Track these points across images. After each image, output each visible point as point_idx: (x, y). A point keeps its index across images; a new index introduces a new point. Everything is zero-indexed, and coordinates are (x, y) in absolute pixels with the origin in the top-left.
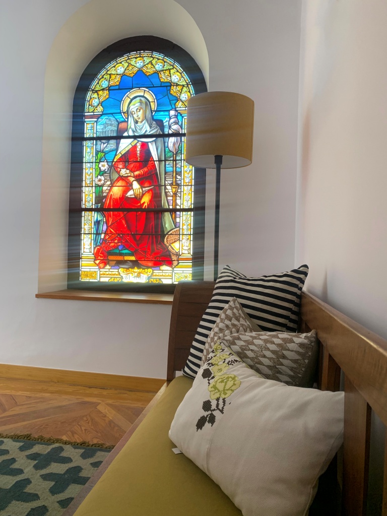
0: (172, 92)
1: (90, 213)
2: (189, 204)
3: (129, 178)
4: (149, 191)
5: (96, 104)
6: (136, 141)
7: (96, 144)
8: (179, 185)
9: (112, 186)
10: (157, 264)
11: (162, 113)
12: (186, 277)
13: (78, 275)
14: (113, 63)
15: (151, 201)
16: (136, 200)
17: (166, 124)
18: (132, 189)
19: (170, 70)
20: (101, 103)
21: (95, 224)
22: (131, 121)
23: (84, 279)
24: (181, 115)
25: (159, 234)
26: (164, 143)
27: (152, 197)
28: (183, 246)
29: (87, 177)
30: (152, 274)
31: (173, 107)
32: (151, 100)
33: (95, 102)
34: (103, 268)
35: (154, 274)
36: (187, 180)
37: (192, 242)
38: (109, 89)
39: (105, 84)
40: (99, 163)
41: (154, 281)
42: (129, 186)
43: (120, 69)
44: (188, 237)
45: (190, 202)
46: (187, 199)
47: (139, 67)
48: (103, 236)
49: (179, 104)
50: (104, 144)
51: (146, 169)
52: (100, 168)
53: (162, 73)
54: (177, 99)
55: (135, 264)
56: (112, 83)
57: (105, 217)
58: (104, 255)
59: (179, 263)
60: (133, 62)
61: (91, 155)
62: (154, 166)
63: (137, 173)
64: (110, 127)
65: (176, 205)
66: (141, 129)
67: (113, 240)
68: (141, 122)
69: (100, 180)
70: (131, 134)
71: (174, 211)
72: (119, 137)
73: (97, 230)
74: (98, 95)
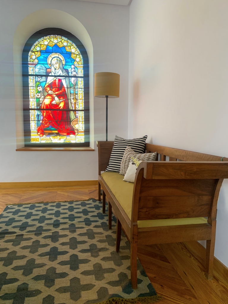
0: (72, 57)
1: (34, 111)
2: (82, 108)
3: (53, 95)
5: (34, 58)
6: (55, 78)
7: (35, 78)
8: (77, 99)
9: (44, 98)
10: (68, 134)
11: (68, 66)
12: (82, 139)
13: (30, 140)
14: (42, 39)
15: (64, 106)
16: (57, 105)
17: (70, 71)
18: (55, 100)
19: (70, 46)
20: (37, 58)
21: (37, 116)
22: (52, 68)
23: (33, 142)
24: (77, 68)
25: (69, 121)
26: (69, 80)
27: (64, 104)
28: (80, 126)
29: (32, 93)
30: (66, 139)
31: (73, 64)
32: (62, 59)
33: (34, 57)
34: (42, 136)
35: (67, 139)
36: (80, 97)
37: (84, 125)
38: (41, 51)
39: (38, 49)
40: (37, 87)
41: (67, 141)
42: (53, 99)
43: (46, 43)
44: (82, 122)
45: (82, 107)
46: (81, 105)
47: (55, 42)
48: (41, 122)
49: (76, 63)
50: (39, 78)
51: (61, 91)
52: (38, 90)
53: (67, 47)
54: (75, 60)
55: (58, 134)
56: (42, 49)
57: (42, 112)
58: (42, 131)
59: (78, 134)
60: (52, 40)
61: (33, 83)
62: (65, 90)
63: (56, 93)
64: (42, 70)
65: (76, 108)
66: (58, 73)
67: (46, 123)
68: (58, 69)
69: (38, 95)
70: (53, 74)
71: (75, 111)
72: (47, 76)
73: (38, 119)
74: (35, 54)
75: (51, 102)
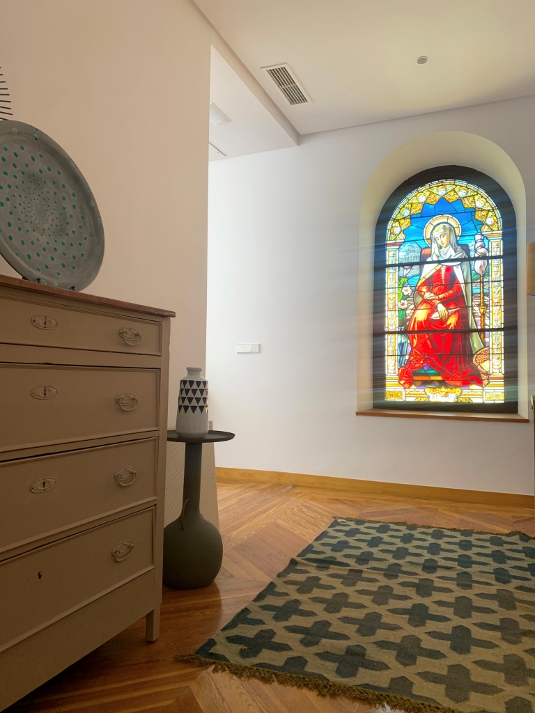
0: (477, 217)
1: (393, 336)
2: (499, 324)
3: (434, 301)
4: (455, 313)
5: (397, 233)
6: (440, 266)
7: (399, 271)
8: (486, 306)
9: (416, 309)
10: (466, 383)
11: (467, 238)
12: (498, 396)
13: (383, 395)
14: (415, 192)
15: (457, 322)
16: (442, 322)
17: (472, 248)
18: (437, 311)
19: (474, 196)
20: (403, 231)
21: (399, 346)
22: (434, 246)
23: (389, 399)
24: (487, 239)
25: (468, 354)
26: (470, 266)
27: (458, 318)
28: (494, 365)
29: (390, 301)
30: (461, 393)
31: (479, 231)
32: (455, 226)
33: (397, 230)
34: (409, 388)
35: (463, 393)
36: (496, 301)
37: (503, 361)
38: (411, 217)
39: (406, 213)
40: (402, 288)
41: (463, 400)
42: (433, 309)
43: (422, 198)
44: (499, 356)
45: (499, 322)
46: (496, 317)
47: (442, 195)
48: (407, 357)
49: (485, 229)
50: (407, 269)
51: (451, 292)
52: (403, 293)
53: (466, 199)
54: (483, 224)
55: (442, 383)
56: (413, 211)
57: (409, 339)
58: (408, 376)
59: (489, 382)
60: (435, 190)
61: (394, 281)
62: (460, 288)
63: (441, 296)
64: (412, 253)
65: (485, 325)
66: (445, 254)
67: (418, 361)
68: (446, 247)
69: (403, 304)
70: (435, 259)
71: (482, 331)
72: (422, 263)
73: (401, 352)
74: (399, 223)
75: (429, 315)
